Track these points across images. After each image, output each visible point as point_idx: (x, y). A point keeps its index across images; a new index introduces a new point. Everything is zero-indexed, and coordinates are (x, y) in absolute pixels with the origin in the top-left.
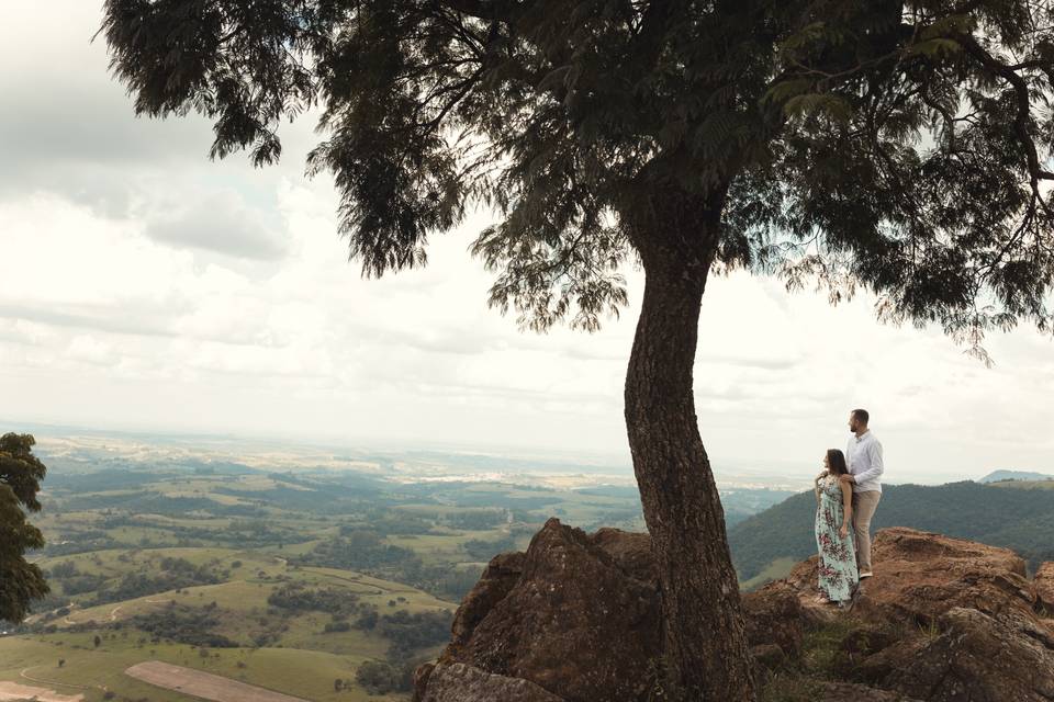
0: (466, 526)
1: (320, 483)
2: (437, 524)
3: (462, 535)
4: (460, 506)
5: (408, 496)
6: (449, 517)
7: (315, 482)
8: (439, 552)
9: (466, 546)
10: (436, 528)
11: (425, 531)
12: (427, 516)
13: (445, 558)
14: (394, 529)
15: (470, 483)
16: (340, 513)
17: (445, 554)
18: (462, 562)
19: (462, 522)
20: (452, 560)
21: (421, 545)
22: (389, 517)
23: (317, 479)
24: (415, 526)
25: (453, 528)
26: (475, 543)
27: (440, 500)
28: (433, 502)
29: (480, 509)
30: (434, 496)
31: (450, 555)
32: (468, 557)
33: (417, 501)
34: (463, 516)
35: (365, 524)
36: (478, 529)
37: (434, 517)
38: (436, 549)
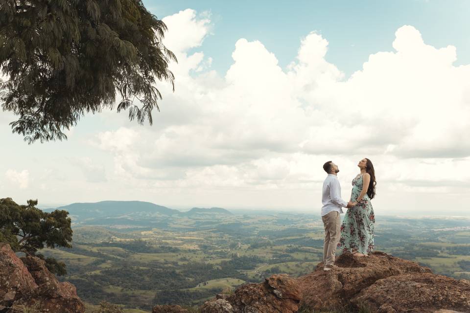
0: (458, 253)
1: (380, 232)
2: (442, 252)
3: (456, 258)
4: (453, 243)
5: (425, 238)
6: (448, 248)
7: (378, 232)
8: (443, 266)
9: (459, 263)
10: (441, 254)
11: (435, 255)
12: (436, 248)
13: (448, 269)
14: (419, 254)
15: (458, 232)
16: (392, 247)
17: (447, 267)
18: (457, 271)
19: (455, 251)
20: (452, 270)
21: (433, 262)
22: (416, 248)
23: (379, 231)
24: (430, 252)
25: (450, 254)
26: (463, 262)
27: (442, 240)
28: (438, 241)
29: (465, 245)
30: (439, 238)
31: (450, 268)
32: (459, 269)
33: (430, 241)
34: (455, 248)
35: (404, 252)
36: (465, 255)
37: (440, 248)
38: (442, 264)
